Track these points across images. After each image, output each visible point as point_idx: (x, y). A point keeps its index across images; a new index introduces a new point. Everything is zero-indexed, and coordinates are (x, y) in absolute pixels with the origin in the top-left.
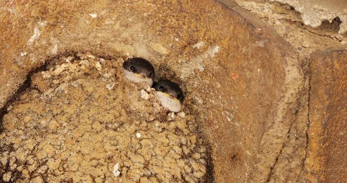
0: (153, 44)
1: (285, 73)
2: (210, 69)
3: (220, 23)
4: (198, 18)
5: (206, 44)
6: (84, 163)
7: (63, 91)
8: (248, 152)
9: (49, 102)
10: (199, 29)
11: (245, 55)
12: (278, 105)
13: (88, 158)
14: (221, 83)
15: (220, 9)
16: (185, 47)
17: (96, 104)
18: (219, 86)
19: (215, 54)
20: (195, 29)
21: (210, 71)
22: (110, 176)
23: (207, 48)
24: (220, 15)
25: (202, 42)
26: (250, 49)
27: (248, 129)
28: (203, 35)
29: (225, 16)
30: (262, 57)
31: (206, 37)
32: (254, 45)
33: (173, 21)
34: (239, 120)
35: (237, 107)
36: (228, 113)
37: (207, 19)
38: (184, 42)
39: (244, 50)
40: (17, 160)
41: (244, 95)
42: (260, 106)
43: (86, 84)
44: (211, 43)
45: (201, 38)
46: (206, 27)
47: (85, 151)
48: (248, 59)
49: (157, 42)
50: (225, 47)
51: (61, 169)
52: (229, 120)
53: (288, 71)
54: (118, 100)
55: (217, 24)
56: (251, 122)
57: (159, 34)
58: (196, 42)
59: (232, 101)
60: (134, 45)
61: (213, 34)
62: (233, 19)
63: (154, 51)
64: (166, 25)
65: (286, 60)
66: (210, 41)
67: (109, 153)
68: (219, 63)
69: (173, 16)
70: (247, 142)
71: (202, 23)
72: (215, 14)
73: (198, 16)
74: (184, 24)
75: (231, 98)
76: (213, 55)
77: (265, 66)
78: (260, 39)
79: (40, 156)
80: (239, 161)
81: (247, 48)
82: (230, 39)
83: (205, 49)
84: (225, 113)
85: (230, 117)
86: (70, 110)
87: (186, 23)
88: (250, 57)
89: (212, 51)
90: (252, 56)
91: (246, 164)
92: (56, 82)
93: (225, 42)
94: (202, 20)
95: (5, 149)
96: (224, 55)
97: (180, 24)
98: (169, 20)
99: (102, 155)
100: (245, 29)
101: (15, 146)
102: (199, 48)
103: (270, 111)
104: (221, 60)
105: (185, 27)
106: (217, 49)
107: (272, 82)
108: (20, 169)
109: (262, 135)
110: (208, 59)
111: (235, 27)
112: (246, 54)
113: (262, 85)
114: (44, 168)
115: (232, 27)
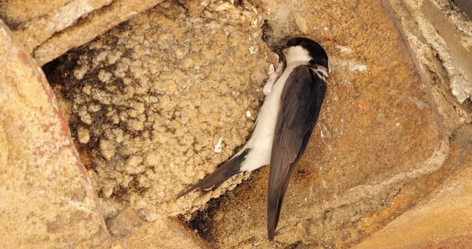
0: (299, 16)
1: (431, 155)
2: (338, 76)
3: (385, 48)
4: (365, 27)
5: (352, 54)
6: (195, 122)
7: (211, 30)
8: (324, 183)
9: (190, 31)
10: (358, 37)
11: (391, 98)
12: (398, 174)
13: (203, 119)
14: (340, 98)
15: (395, 37)
16: (329, 40)
17: (232, 61)
18: (336, 99)
19: (357, 70)
20: (354, 35)
21: (335, 79)
22: (211, 149)
23: (351, 58)
24: (391, 43)
25: (350, 50)
26: (401, 97)
27: (342, 163)
28: (356, 44)
29: (395, 47)
30: (412, 116)
31: (358, 49)
32: (410, 98)
33: (337, 12)
34: (335, 146)
35: (342, 133)
36: (325, 128)
37: (373, 34)
38: (331, 35)
39: (393, 92)
40: (129, 70)
41: (360, 131)
42: (374, 157)
43: (236, 35)
44: (360, 58)
45: (352, 46)
46: (368, 40)
48: (392, 104)
49: (304, 17)
50: (373, 73)
51: (171, 114)
52: (322, 136)
53: (436, 155)
54: (250, 66)
55: (381, 47)
56: (350, 160)
57: (313, 13)
58: (344, 45)
59: (341, 123)
61: (370, 52)
62: (403, 57)
63: (294, 21)
64: (328, 10)
65: (441, 144)
66: (359, 55)
67: (221, 123)
68: (354, 81)
69: (342, 9)
70: (330, 173)
71: (365, 35)
72: (387, 37)
73: (367, 25)
74: (346, 22)
75: (342, 120)
76: (353, 69)
77: (410, 128)
78: (420, 98)
80: (305, 180)
81: (397, 93)
82: (385, 70)
83: (348, 58)
84: (322, 126)
85: (324, 133)
86: (209, 55)
87: (349, 23)
88: (395, 104)
89: (355, 65)
90: (399, 106)
91: (311, 189)
92: (209, 15)
93: (376, 70)
94: (368, 32)
95: (120, 48)
96: (366, 79)
97: (342, 19)
98: (335, 9)
99: (215, 123)
100: (410, 75)
101: (135, 56)
102: (342, 51)
103: (384, 172)
104: (358, 80)
105: (344, 25)
106: (362, 68)
107: (407, 148)
108: (127, 81)
109: (357, 185)
110: (344, 68)
111: (399, 65)
112: (393, 97)
113: (392, 141)
114: (154, 99)
115: (395, 63)
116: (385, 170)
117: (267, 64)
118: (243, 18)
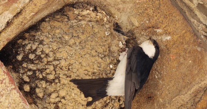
0: (133, 18)
3: (178, 25)
5: (163, 32)
6: (80, 70)
7: (82, 25)
8: (161, 100)
9: (72, 27)
10: (163, 22)
11: (185, 49)
12: (194, 85)
13: (84, 68)
14: (161, 56)
15: (182, 19)
16: (150, 27)
17: (97, 40)
19: (166, 40)
20: (161, 22)
23: (163, 34)
24: (180, 22)
25: (161, 30)
26: (190, 48)
27: (167, 88)
28: (164, 27)
29: (182, 24)
30: (196, 56)
31: (165, 29)
32: (194, 47)
33: (150, 12)
34: (163, 80)
35: (165, 73)
36: (157, 73)
37: (171, 20)
38: (150, 25)
39: (186, 46)
40: (43, 50)
41: (173, 70)
42: (182, 80)
43: (96, 26)
44: (167, 33)
45: (162, 28)
46: (168, 24)
47: (84, 64)
48: (186, 52)
49: (135, 18)
50: (174, 39)
51: (67, 68)
52: (156, 77)
54: (107, 42)
55: (176, 25)
56: (171, 85)
57: (139, 15)
58: (158, 28)
59: (164, 68)
60: (122, 13)
61: (170, 29)
62: (187, 28)
63: (131, 22)
64: (146, 12)
66: (166, 32)
67: (95, 70)
68: (166, 46)
69: (153, 9)
70: (163, 94)
71: (167, 21)
72: (177, 19)
73: (167, 16)
74: (156, 16)
75: (164, 67)
76: (165, 40)
77: (196, 62)
78: (199, 46)
79: (58, 55)
80: (152, 101)
81: (188, 46)
82: (180, 37)
83: (161, 34)
84: (155, 72)
85: (157, 75)
86: (83, 37)
87: (158, 16)
88: (187, 52)
89: (165, 37)
90: (189, 52)
91: (156, 105)
92: (80, 18)
93: (176, 37)
94: (168, 19)
95: (37, 41)
96: (172, 43)
97: (154, 15)
98: (149, 10)
99: (91, 70)
100: (192, 36)
101: (45, 43)
102: (157, 32)
103: (187, 87)
104: (168, 44)
105: (156, 18)
106: (169, 38)
107: (196, 72)
108: (43, 56)
109: (176, 96)
110: (160, 40)
111: (186, 32)
112: (186, 49)
113: (189, 70)
114: (57, 62)
115: (184, 31)
116: (188, 85)
117: (118, 42)
118: (98, 17)
